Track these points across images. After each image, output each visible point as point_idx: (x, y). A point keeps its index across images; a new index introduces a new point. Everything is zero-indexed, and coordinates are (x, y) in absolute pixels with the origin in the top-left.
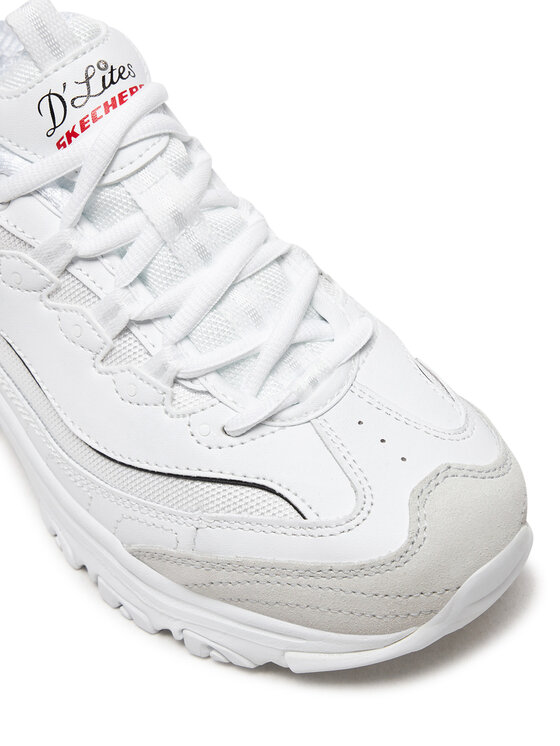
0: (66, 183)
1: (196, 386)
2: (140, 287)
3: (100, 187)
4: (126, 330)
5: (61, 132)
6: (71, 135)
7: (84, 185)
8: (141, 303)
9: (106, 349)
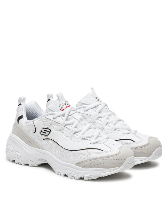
0: (63, 116)
1: (85, 139)
2: (76, 128)
3: (68, 116)
4: (74, 133)
5: (62, 109)
6: (63, 109)
7: (66, 116)
8: (76, 130)
9: (72, 136)
